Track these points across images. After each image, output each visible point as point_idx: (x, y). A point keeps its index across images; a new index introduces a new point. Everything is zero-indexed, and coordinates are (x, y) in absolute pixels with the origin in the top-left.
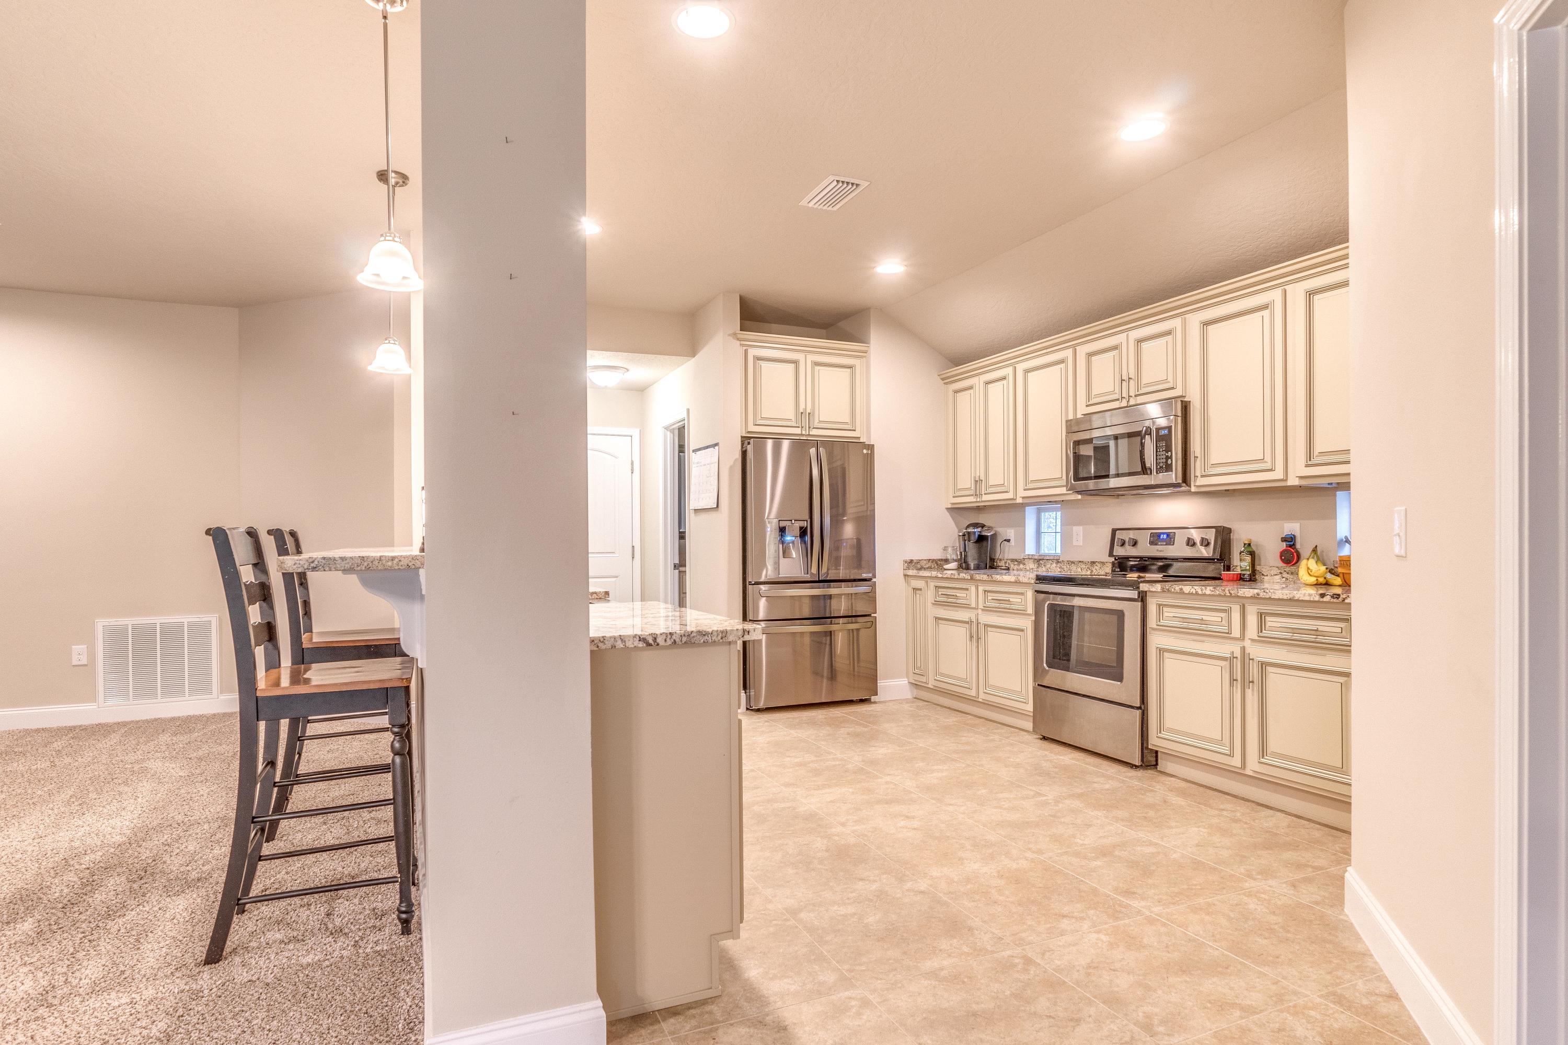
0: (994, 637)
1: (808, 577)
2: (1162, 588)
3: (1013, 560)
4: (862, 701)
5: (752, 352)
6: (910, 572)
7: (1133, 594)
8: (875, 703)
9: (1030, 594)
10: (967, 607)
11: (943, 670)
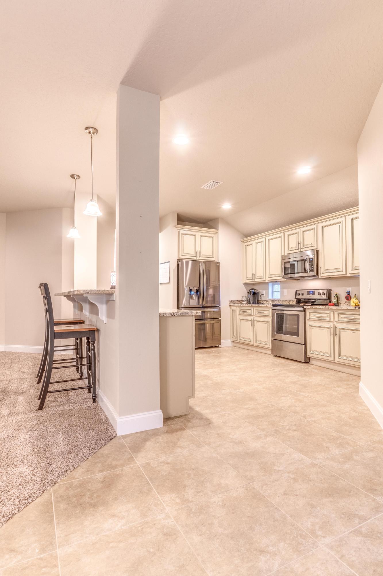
0: (259, 325)
1: (199, 306)
2: (311, 307)
3: (264, 301)
4: (216, 347)
5: (181, 232)
6: (232, 305)
7: (302, 309)
8: (220, 347)
9: (270, 310)
10: (250, 315)
11: (242, 336)
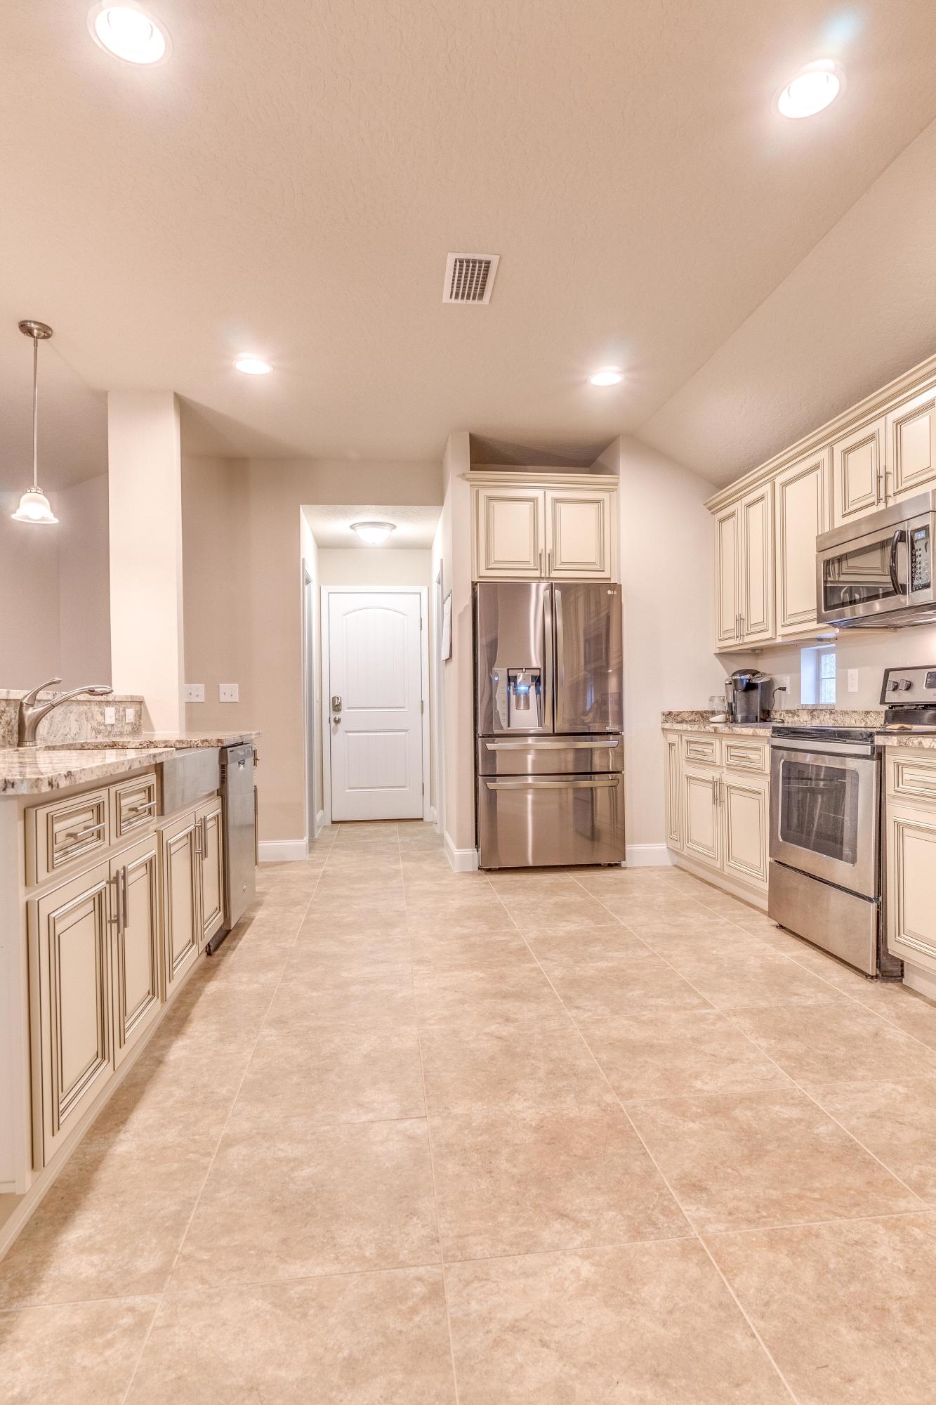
0: (736, 800)
1: (540, 730)
2: (899, 742)
3: (788, 712)
4: (610, 865)
5: (484, 493)
6: (667, 726)
7: (865, 749)
8: (625, 868)
9: (767, 750)
10: (712, 764)
11: (694, 838)
